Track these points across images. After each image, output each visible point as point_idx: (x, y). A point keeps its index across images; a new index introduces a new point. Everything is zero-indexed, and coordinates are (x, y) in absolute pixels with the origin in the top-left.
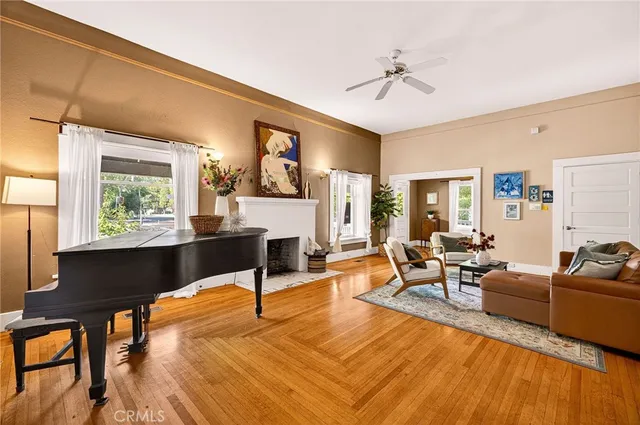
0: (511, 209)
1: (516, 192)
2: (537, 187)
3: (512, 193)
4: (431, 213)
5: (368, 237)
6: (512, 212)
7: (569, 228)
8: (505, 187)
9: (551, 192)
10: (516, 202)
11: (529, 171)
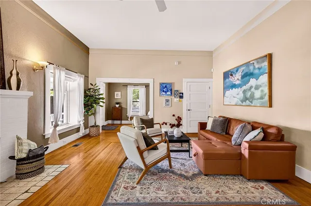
0: (167, 102)
1: (169, 93)
2: (177, 91)
3: (168, 93)
4: (117, 103)
5: (82, 123)
6: (168, 103)
7: (189, 110)
8: (165, 90)
9: (182, 94)
10: (169, 98)
11: (174, 83)
